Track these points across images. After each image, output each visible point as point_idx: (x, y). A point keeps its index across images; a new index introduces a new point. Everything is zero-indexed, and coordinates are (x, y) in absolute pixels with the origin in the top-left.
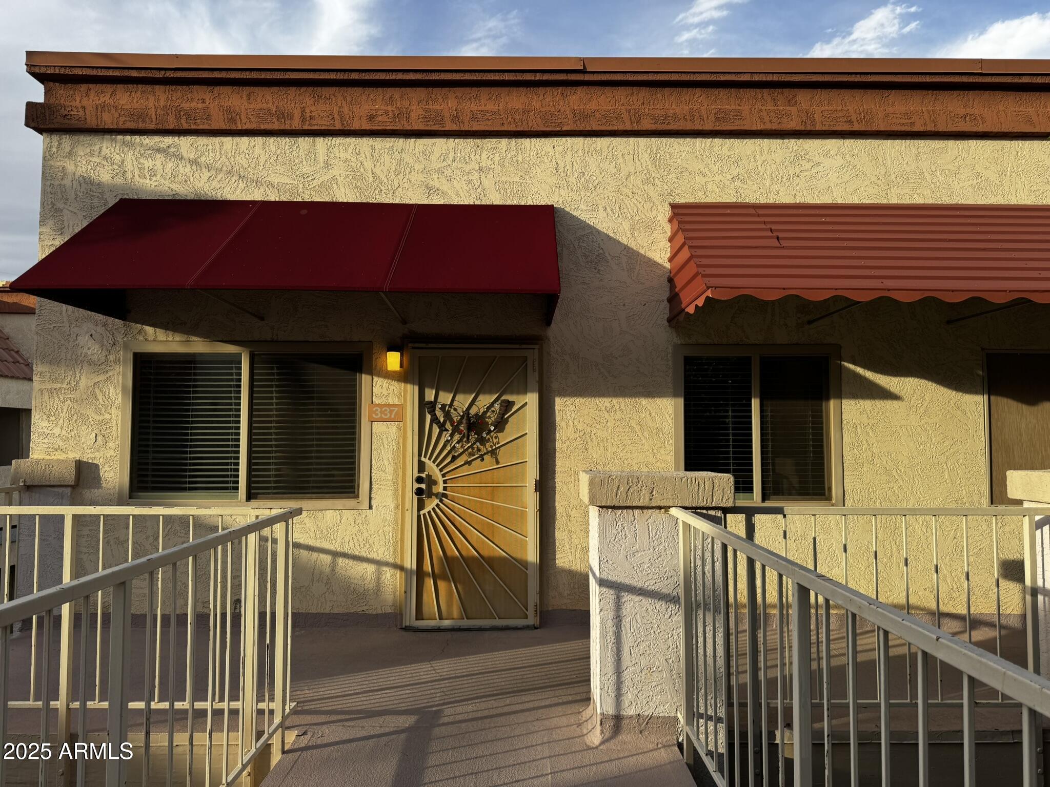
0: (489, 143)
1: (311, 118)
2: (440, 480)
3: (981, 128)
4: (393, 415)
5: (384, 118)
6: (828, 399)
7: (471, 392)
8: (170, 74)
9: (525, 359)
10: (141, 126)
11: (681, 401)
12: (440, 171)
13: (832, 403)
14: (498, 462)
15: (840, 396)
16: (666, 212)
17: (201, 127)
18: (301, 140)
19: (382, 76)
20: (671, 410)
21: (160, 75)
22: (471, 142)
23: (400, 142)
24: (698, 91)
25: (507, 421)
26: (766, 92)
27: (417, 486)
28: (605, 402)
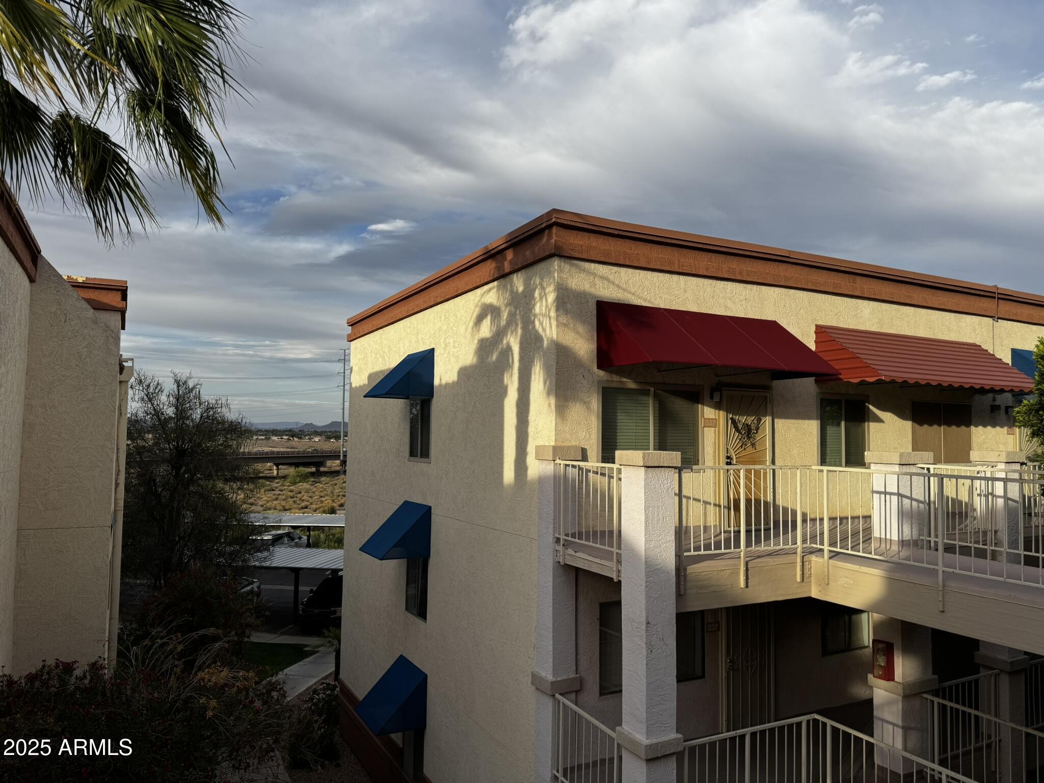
0: (749, 286)
1: (683, 266)
2: (735, 459)
3: (912, 303)
4: (713, 423)
5: (712, 270)
6: (865, 422)
7: (745, 416)
8: (621, 233)
9: (766, 397)
10: (608, 261)
11: (819, 421)
12: (730, 299)
13: (866, 423)
14: (756, 449)
15: (869, 421)
16: (814, 329)
17: (635, 265)
18: (674, 276)
19: (711, 248)
20: (816, 425)
21: (617, 232)
22: (742, 285)
23: (714, 282)
24: (825, 271)
25: (759, 428)
26: (847, 275)
27: (727, 460)
28: (793, 421)
